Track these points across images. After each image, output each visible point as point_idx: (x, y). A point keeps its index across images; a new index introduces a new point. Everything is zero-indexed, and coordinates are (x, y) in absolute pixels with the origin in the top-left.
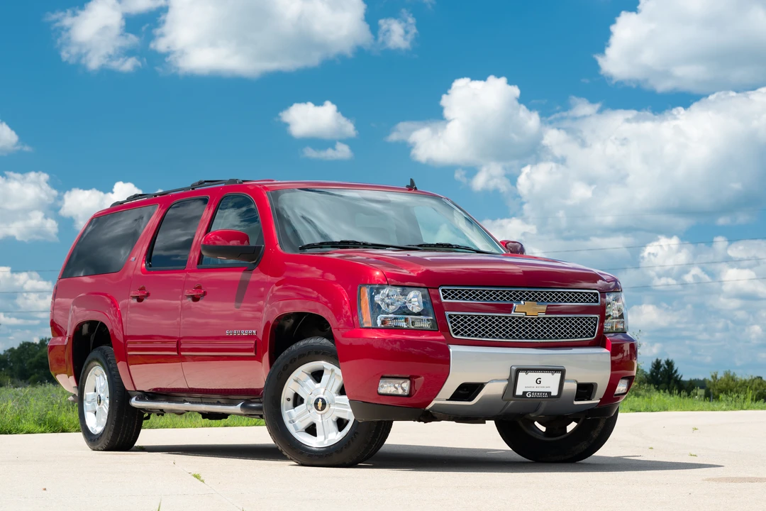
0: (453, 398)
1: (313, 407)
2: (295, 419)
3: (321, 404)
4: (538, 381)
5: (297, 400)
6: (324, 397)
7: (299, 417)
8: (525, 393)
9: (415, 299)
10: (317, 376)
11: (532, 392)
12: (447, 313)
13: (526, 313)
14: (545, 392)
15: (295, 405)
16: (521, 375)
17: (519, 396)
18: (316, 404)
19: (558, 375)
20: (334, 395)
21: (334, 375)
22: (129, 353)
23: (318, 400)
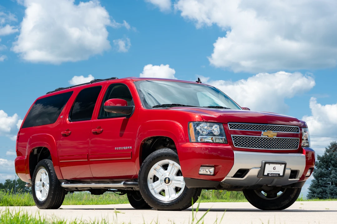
0: (235, 176)
1: (164, 182)
2: (154, 188)
3: (167, 181)
4: (274, 168)
5: (155, 179)
6: (169, 177)
7: (156, 187)
8: (268, 174)
9: (216, 129)
10: (165, 167)
11: (271, 174)
12: (232, 135)
13: (268, 136)
14: (277, 174)
15: (154, 181)
16: (267, 165)
17: (266, 176)
18: (165, 181)
19: (283, 166)
20: (174, 176)
21: (174, 166)
22: (60, 161)
23: (166, 178)
